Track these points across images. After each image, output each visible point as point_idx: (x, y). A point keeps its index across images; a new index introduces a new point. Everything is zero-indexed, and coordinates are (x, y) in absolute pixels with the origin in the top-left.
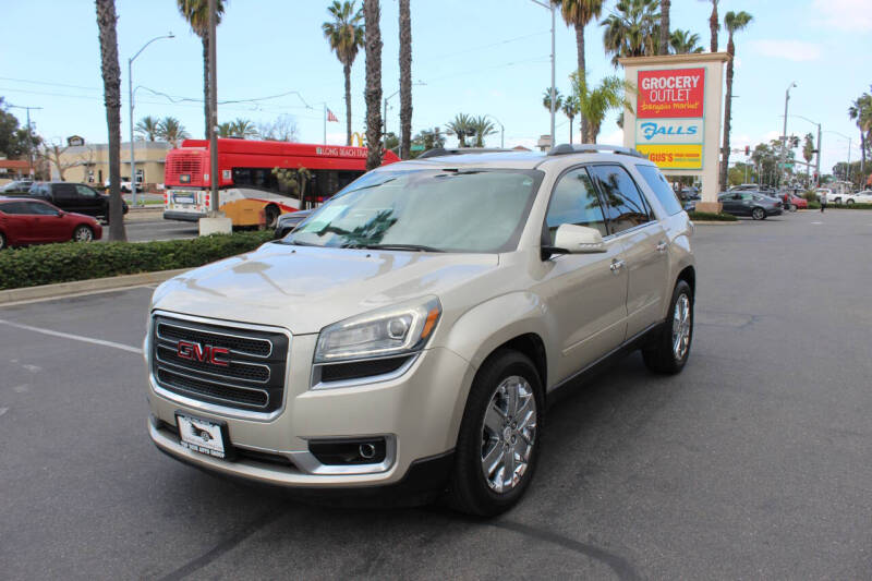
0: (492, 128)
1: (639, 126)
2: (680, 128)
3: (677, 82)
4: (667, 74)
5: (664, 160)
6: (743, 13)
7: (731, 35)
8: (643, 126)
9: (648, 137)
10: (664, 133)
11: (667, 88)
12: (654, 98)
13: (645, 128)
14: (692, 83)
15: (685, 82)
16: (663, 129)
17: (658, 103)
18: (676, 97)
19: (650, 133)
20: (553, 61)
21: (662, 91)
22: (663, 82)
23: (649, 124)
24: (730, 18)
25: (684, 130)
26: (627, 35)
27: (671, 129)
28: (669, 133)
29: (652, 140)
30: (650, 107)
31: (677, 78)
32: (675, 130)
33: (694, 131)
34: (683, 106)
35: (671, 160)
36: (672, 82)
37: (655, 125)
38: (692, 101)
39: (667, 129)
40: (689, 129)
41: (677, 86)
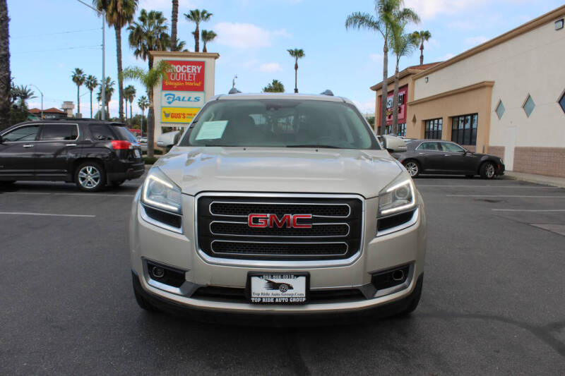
0: (32, 94)
1: (163, 95)
2: (190, 98)
3: (188, 69)
4: (181, 63)
5: (180, 117)
6: (211, 32)
7: (205, 44)
8: (166, 95)
9: (170, 103)
10: (179, 100)
11: (181, 72)
12: (173, 78)
13: (167, 97)
14: (197, 70)
15: (193, 69)
16: (179, 98)
17: (176, 81)
18: (187, 78)
19: (171, 100)
20: (103, 49)
21: (178, 73)
22: (179, 68)
23: (171, 94)
24: (205, 34)
25: (192, 99)
26: (145, 37)
27: (184, 98)
28: (183, 100)
29: (173, 104)
30: (171, 84)
31: (188, 66)
32: (186, 99)
33: (198, 100)
34: (192, 84)
35: (184, 117)
36: (184, 69)
37: (174, 95)
38: (197, 82)
39: (181, 98)
40: (196, 98)
41: (188, 71)
